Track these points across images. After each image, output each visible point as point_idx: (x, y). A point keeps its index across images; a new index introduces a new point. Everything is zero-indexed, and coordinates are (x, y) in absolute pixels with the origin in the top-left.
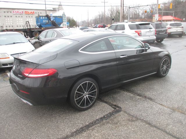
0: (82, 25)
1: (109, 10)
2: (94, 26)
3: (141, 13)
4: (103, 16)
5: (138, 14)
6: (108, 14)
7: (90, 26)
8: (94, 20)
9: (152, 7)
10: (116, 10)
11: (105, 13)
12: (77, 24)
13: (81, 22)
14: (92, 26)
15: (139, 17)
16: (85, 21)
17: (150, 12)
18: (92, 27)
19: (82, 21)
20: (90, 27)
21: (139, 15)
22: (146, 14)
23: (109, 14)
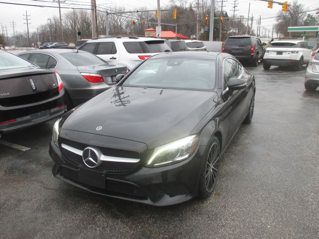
0: (17, 42)
1: (67, 17)
2: (40, 45)
3: (124, 25)
4: (58, 28)
5: (120, 26)
6: (66, 23)
7: (33, 45)
8: (40, 35)
9: (141, 15)
10: (81, 18)
11: (62, 21)
12: (6, 41)
13: (12, 37)
14: (37, 45)
15: (121, 31)
16: (22, 36)
17: (139, 24)
18: (38, 47)
19: (16, 34)
20: (33, 47)
21: (121, 28)
22: (133, 27)
23: (69, 24)
